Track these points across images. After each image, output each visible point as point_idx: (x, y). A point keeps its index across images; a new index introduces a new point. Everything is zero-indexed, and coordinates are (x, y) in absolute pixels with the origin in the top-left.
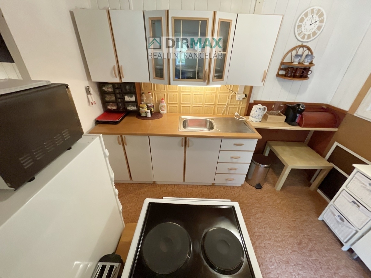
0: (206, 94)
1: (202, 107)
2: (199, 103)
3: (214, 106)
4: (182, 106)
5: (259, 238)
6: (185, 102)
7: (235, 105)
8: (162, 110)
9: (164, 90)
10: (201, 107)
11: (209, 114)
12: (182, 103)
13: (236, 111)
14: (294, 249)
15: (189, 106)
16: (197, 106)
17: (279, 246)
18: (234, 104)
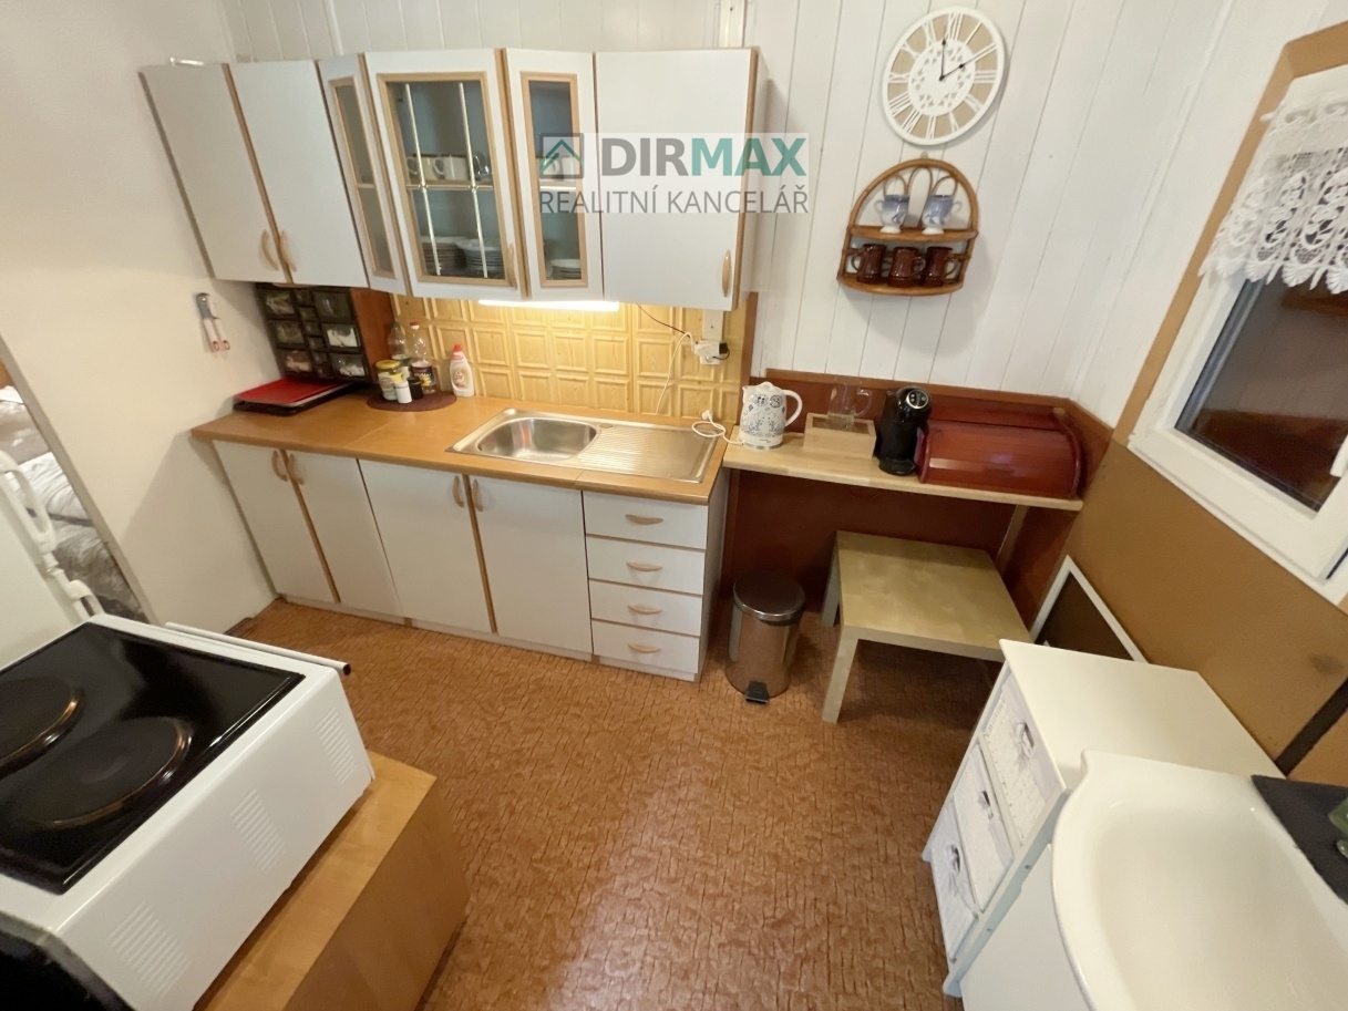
0: (594, 337)
1: (587, 384)
2: (575, 368)
3: (626, 382)
4: (524, 376)
5: (638, 865)
6: (532, 362)
7: (699, 382)
8: (457, 385)
9: (462, 316)
10: (584, 381)
11: (614, 408)
12: (521, 364)
13: (707, 403)
14: (743, 938)
15: (546, 378)
16: (571, 376)
17: (694, 912)
18: (697, 378)
